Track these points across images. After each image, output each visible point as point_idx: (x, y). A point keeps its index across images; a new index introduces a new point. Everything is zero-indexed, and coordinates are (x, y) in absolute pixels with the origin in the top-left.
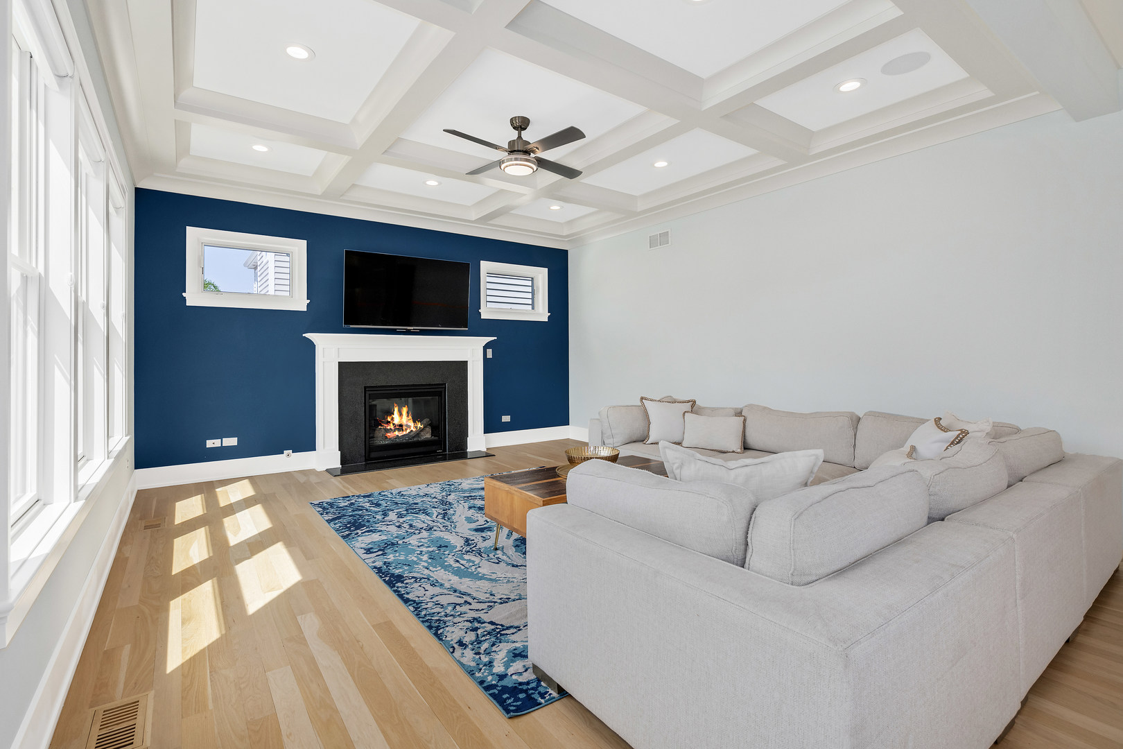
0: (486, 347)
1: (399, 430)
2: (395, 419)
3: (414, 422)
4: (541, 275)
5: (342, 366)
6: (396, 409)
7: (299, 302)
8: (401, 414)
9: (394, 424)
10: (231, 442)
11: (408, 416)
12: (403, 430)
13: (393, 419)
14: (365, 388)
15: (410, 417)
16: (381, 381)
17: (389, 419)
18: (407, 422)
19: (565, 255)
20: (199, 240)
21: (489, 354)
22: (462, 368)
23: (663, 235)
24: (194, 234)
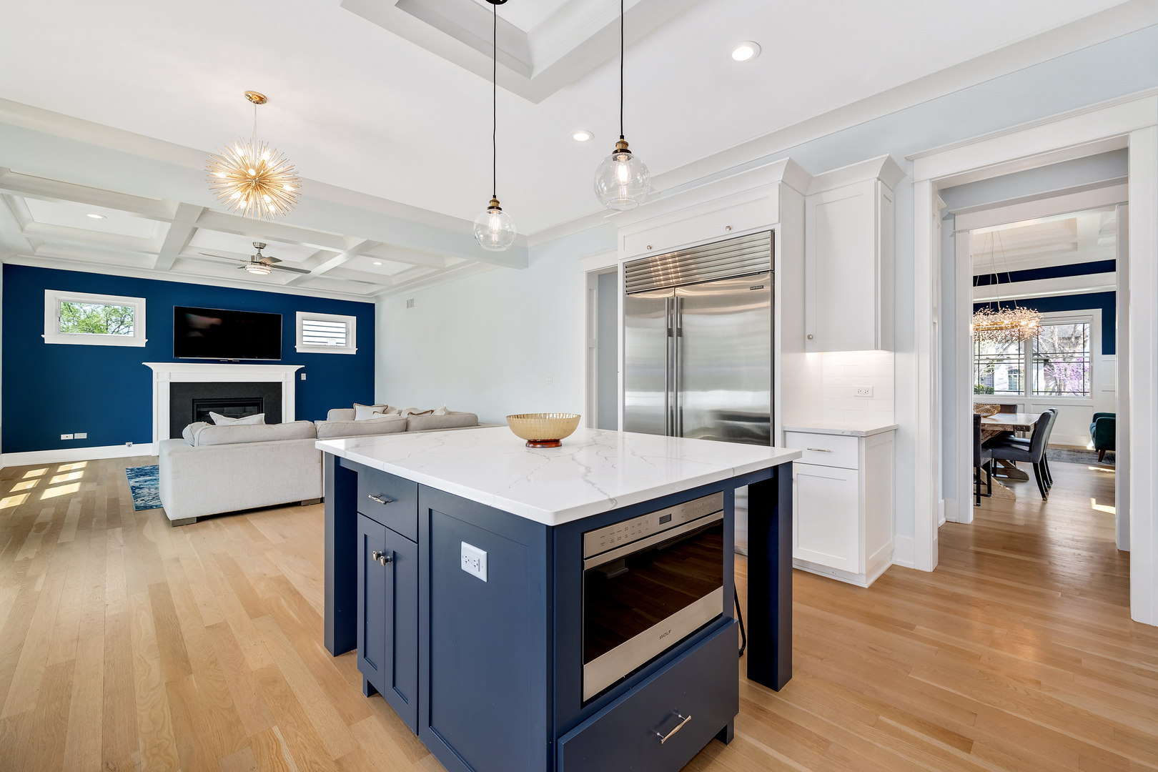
0: (298, 374)
4: (352, 321)
5: (172, 385)
10: (83, 436)
14: (193, 400)
16: (207, 395)
19: (373, 306)
20: (56, 298)
21: (304, 377)
22: (277, 387)
23: (412, 300)
24: (51, 294)
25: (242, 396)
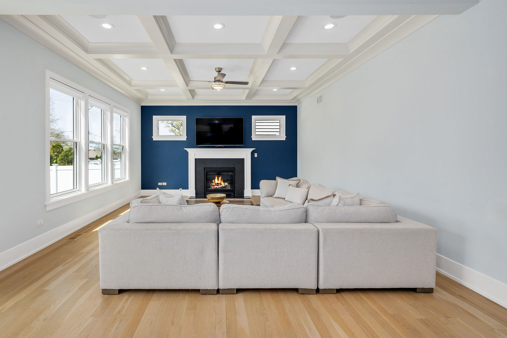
0: (253, 153)
1: (217, 186)
3: (224, 183)
4: (283, 118)
5: (196, 160)
6: (216, 178)
7: (184, 138)
8: (218, 180)
9: (215, 183)
10: (165, 184)
11: (221, 180)
12: (219, 185)
13: (215, 181)
14: (204, 168)
15: (222, 181)
17: (213, 181)
19: (295, 107)
20: (157, 119)
21: (256, 155)
22: (242, 161)
23: (321, 97)
24: (155, 118)
25: (225, 166)
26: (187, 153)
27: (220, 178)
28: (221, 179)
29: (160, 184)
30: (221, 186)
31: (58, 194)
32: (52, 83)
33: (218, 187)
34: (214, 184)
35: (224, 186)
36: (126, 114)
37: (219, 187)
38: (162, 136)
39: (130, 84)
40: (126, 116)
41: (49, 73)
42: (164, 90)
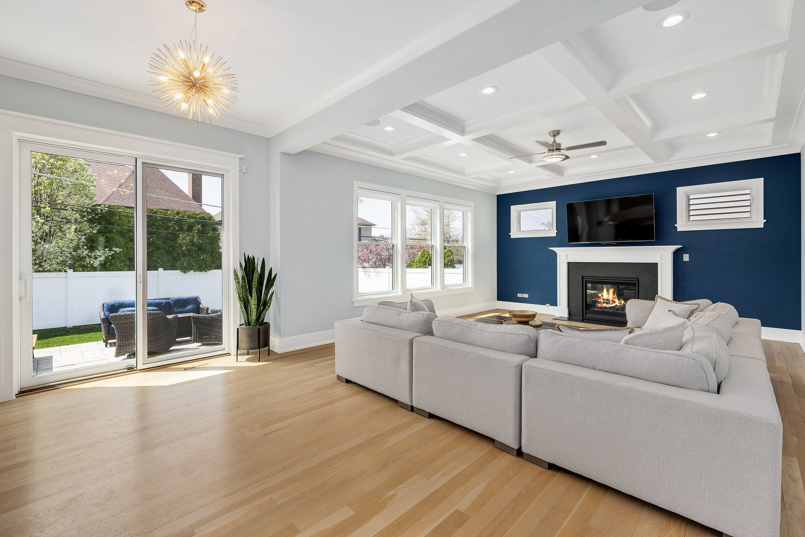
0: (677, 255)
1: (607, 303)
2: (604, 296)
3: (619, 299)
5: (569, 263)
6: (605, 290)
7: (553, 233)
8: (608, 293)
9: (603, 299)
10: (526, 296)
11: (614, 295)
12: (609, 303)
13: (602, 296)
14: (583, 277)
15: (616, 296)
17: (600, 295)
18: (613, 298)
19: (798, 157)
20: (516, 210)
21: (686, 257)
24: (513, 208)
26: (555, 254)
27: (611, 291)
28: (614, 293)
29: (520, 295)
30: (614, 305)
31: (363, 295)
32: (360, 192)
33: (608, 306)
34: (602, 301)
35: (619, 305)
36: (468, 209)
37: (611, 305)
38: (525, 231)
39: (463, 173)
40: (467, 211)
41: (356, 184)
42: (514, 172)
